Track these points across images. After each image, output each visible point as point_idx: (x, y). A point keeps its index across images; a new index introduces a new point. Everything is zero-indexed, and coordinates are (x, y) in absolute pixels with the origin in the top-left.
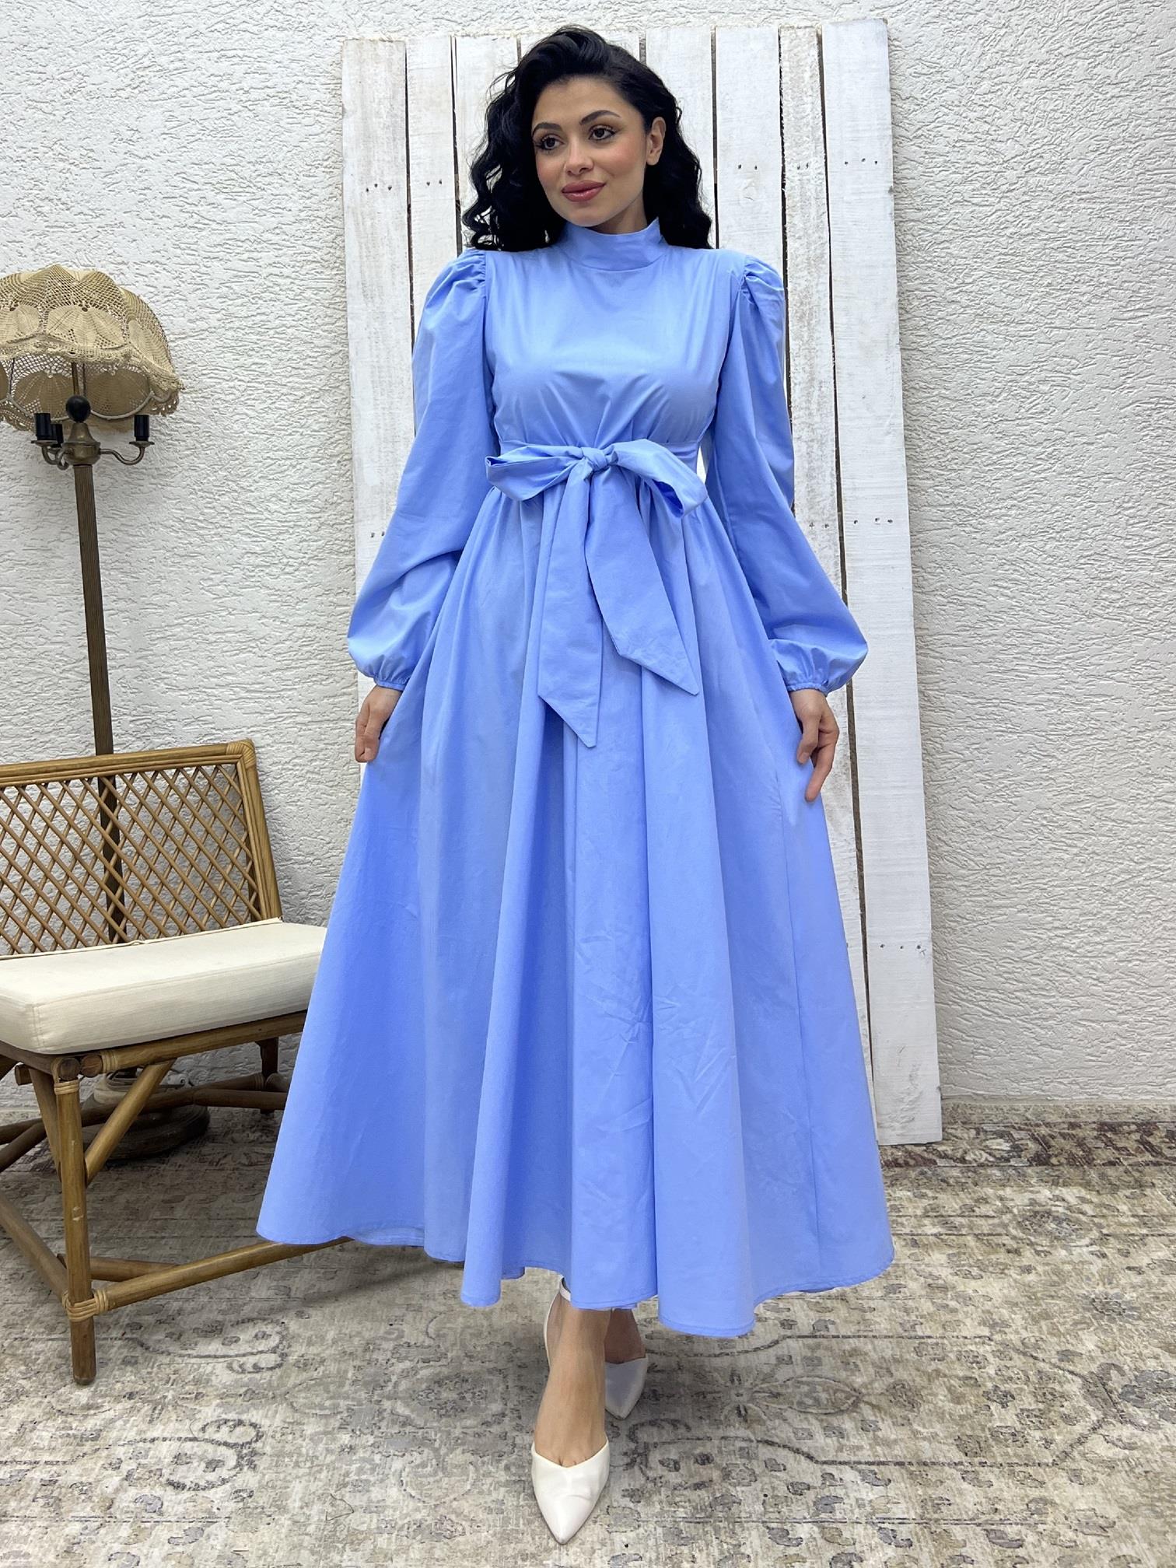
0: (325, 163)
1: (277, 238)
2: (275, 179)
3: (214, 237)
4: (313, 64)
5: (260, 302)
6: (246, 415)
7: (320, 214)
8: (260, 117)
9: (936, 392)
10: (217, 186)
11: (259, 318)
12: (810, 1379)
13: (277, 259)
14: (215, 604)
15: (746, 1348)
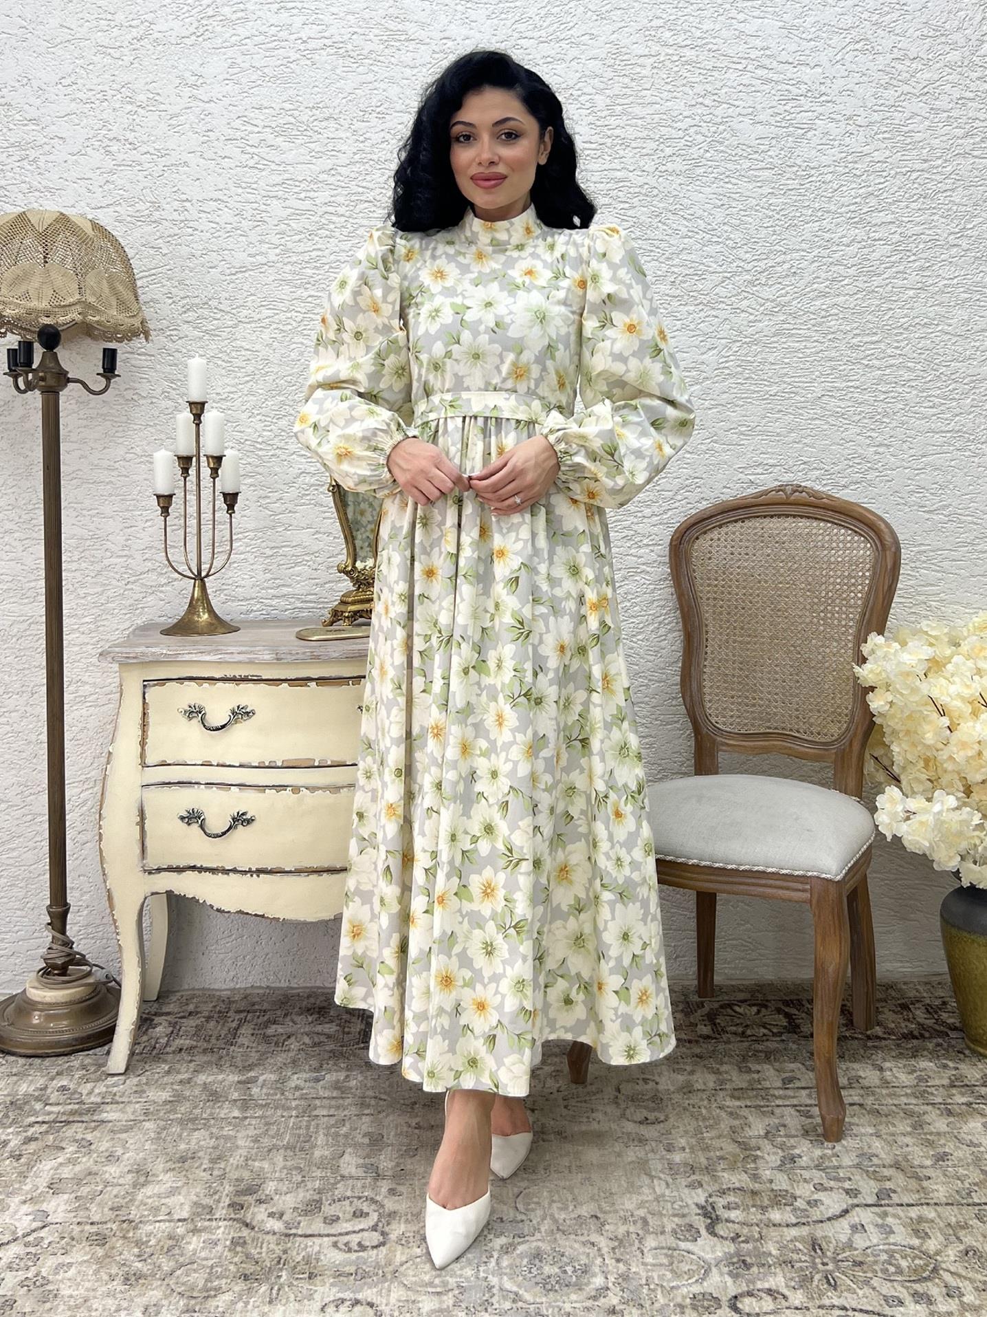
0: (378, 110)
1: (333, 178)
2: (332, 124)
3: (273, 177)
4: (367, 16)
5: (317, 238)
6: (302, 343)
7: (375, 157)
8: (318, 65)
9: (940, 328)
10: (276, 129)
11: (314, 254)
12: (886, 1247)
13: (333, 199)
14: (274, 520)
15: (820, 1218)
